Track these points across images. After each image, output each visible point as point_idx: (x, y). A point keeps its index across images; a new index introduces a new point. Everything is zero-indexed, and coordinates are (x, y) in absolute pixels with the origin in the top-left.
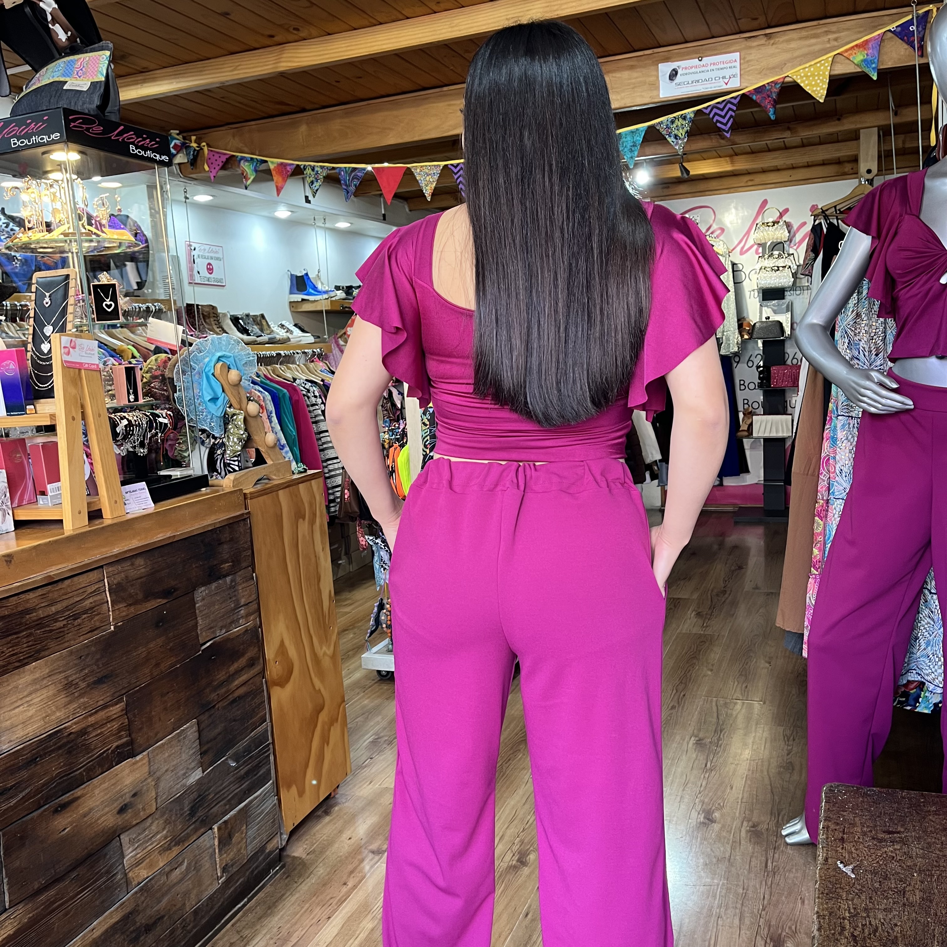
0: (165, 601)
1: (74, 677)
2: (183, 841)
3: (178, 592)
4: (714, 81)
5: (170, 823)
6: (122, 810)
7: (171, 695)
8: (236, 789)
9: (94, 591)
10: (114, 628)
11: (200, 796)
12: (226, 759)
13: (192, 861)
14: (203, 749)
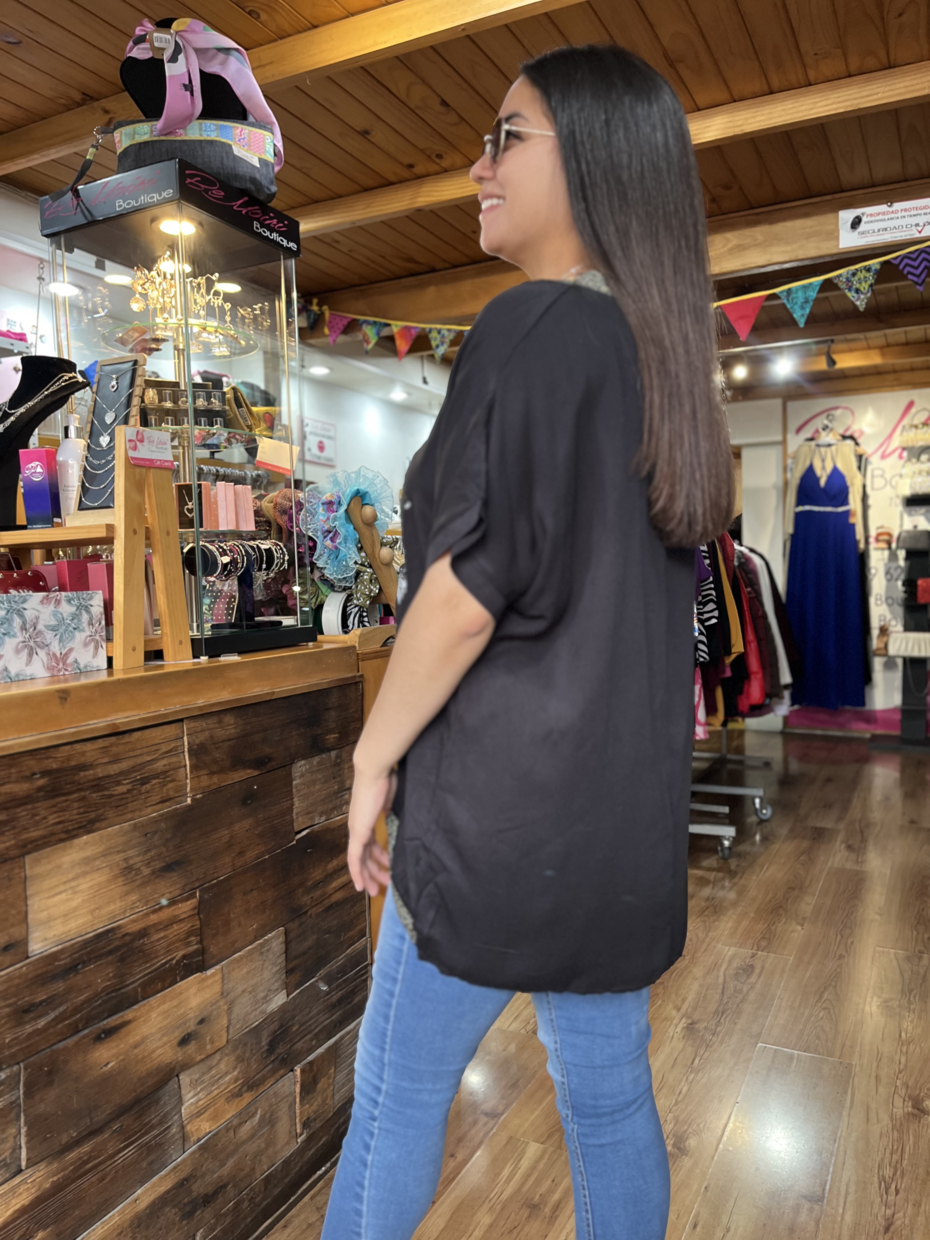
0: (256, 773)
1: (137, 859)
2: (258, 1085)
3: (273, 763)
4: (904, 229)
5: (242, 1061)
6: (184, 1041)
7: (255, 893)
8: (326, 1021)
9: (170, 751)
10: (192, 801)
11: (282, 1026)
12: (317, 981)
13: (265, 1114)
14: (290, 966)
